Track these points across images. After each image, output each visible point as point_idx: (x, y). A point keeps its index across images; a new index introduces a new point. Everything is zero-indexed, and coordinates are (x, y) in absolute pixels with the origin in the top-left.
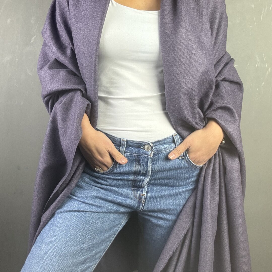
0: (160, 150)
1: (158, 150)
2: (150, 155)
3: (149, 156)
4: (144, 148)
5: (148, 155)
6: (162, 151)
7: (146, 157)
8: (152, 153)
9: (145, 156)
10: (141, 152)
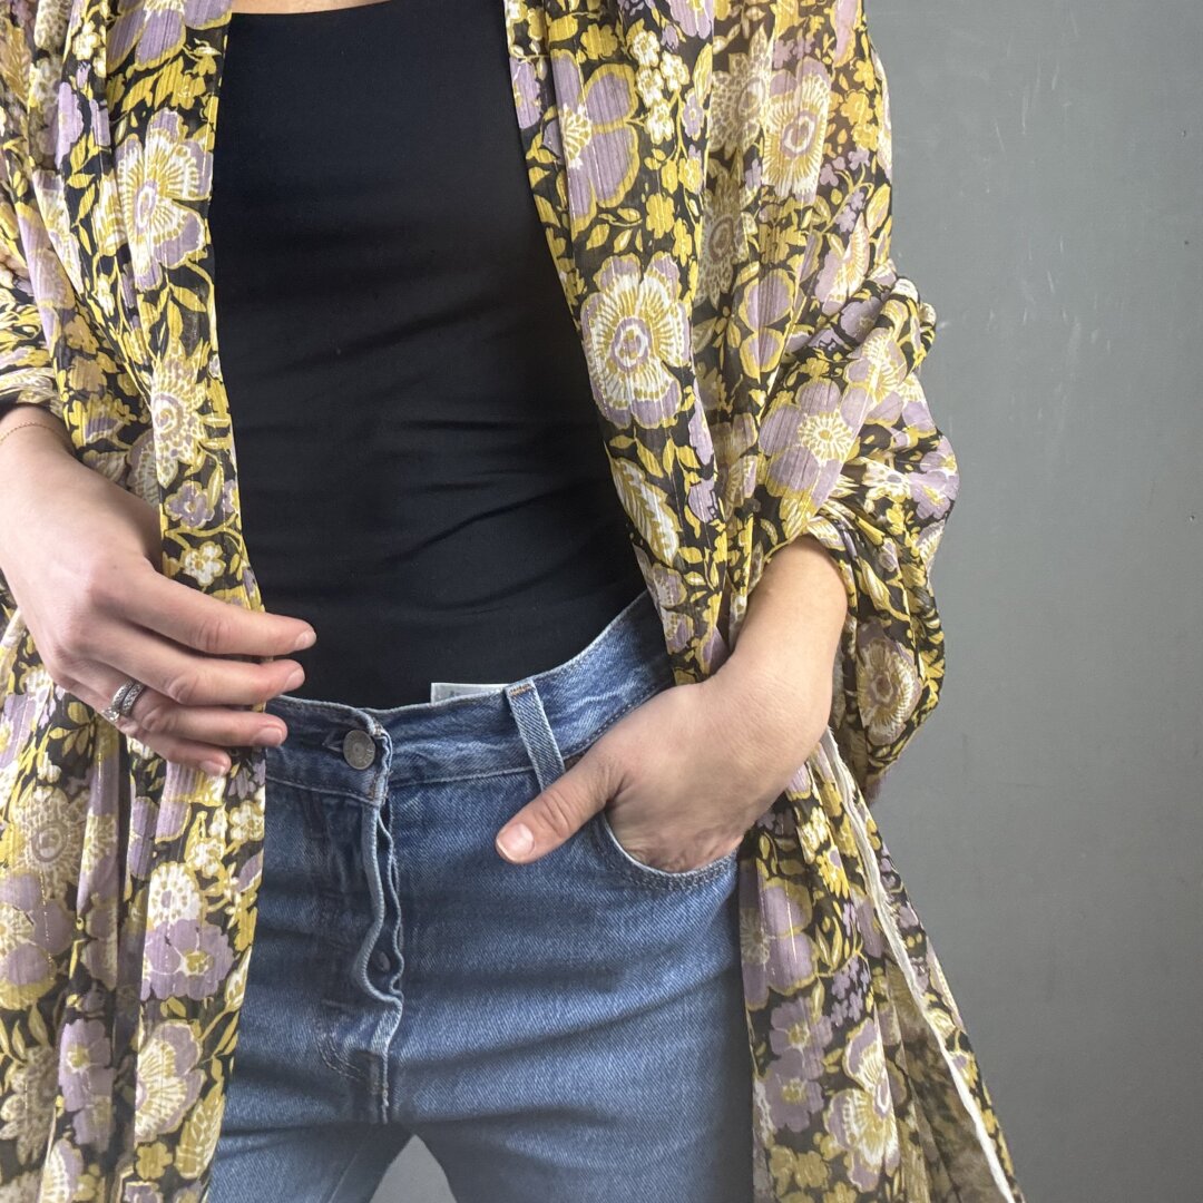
0: (435, 765)
1: (416, 768)
2: (367, 791)
3: (365, 796)
4: (337, 749)
5: (359, 793)
6: (443, 776)
7: (352, 803)
8: (376, 778)
9: (345, 798)
10: (325, 771)
